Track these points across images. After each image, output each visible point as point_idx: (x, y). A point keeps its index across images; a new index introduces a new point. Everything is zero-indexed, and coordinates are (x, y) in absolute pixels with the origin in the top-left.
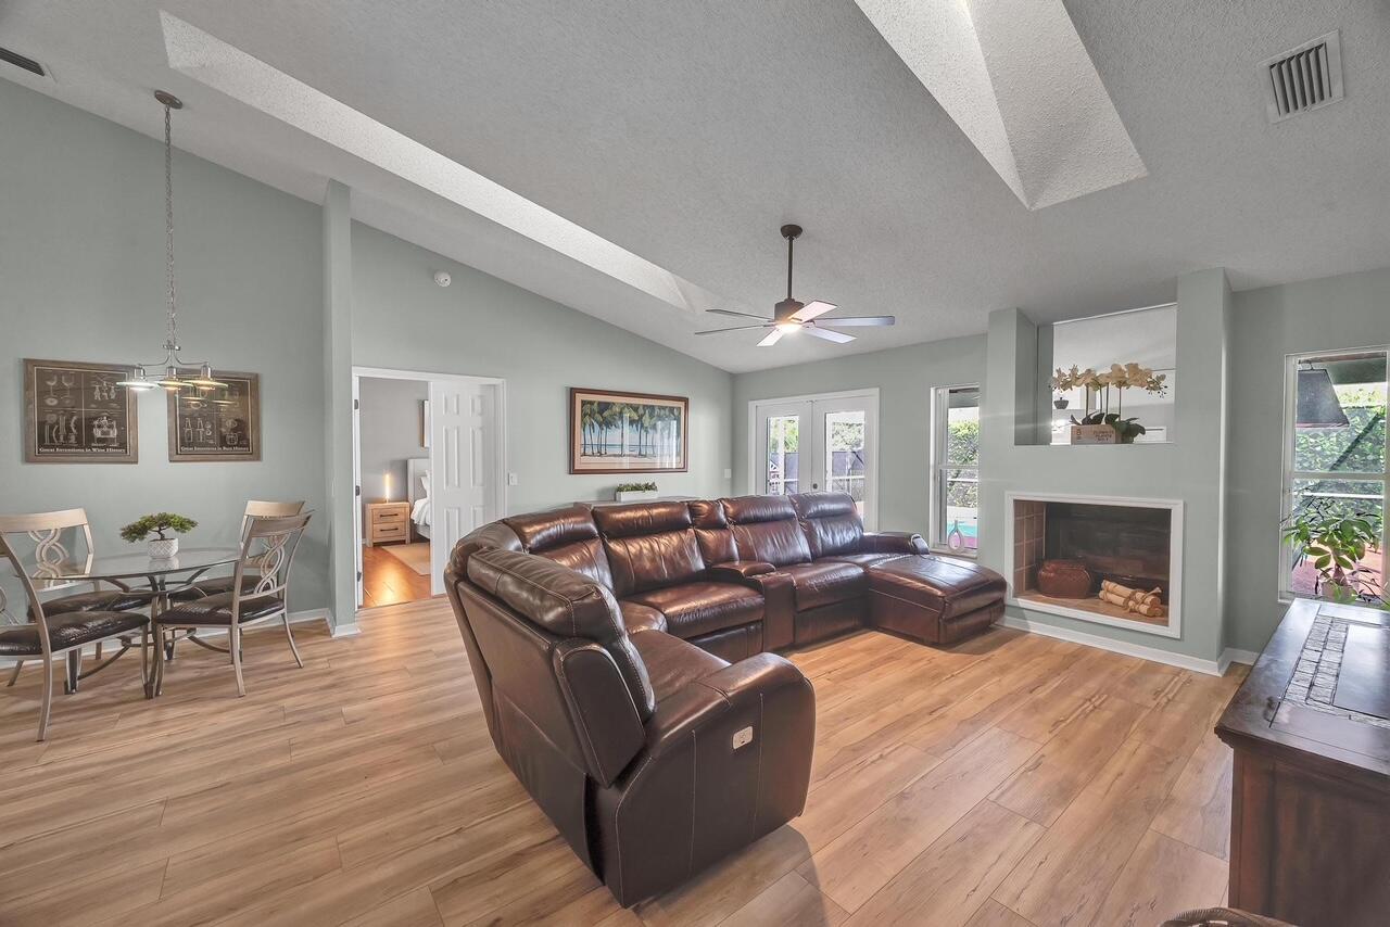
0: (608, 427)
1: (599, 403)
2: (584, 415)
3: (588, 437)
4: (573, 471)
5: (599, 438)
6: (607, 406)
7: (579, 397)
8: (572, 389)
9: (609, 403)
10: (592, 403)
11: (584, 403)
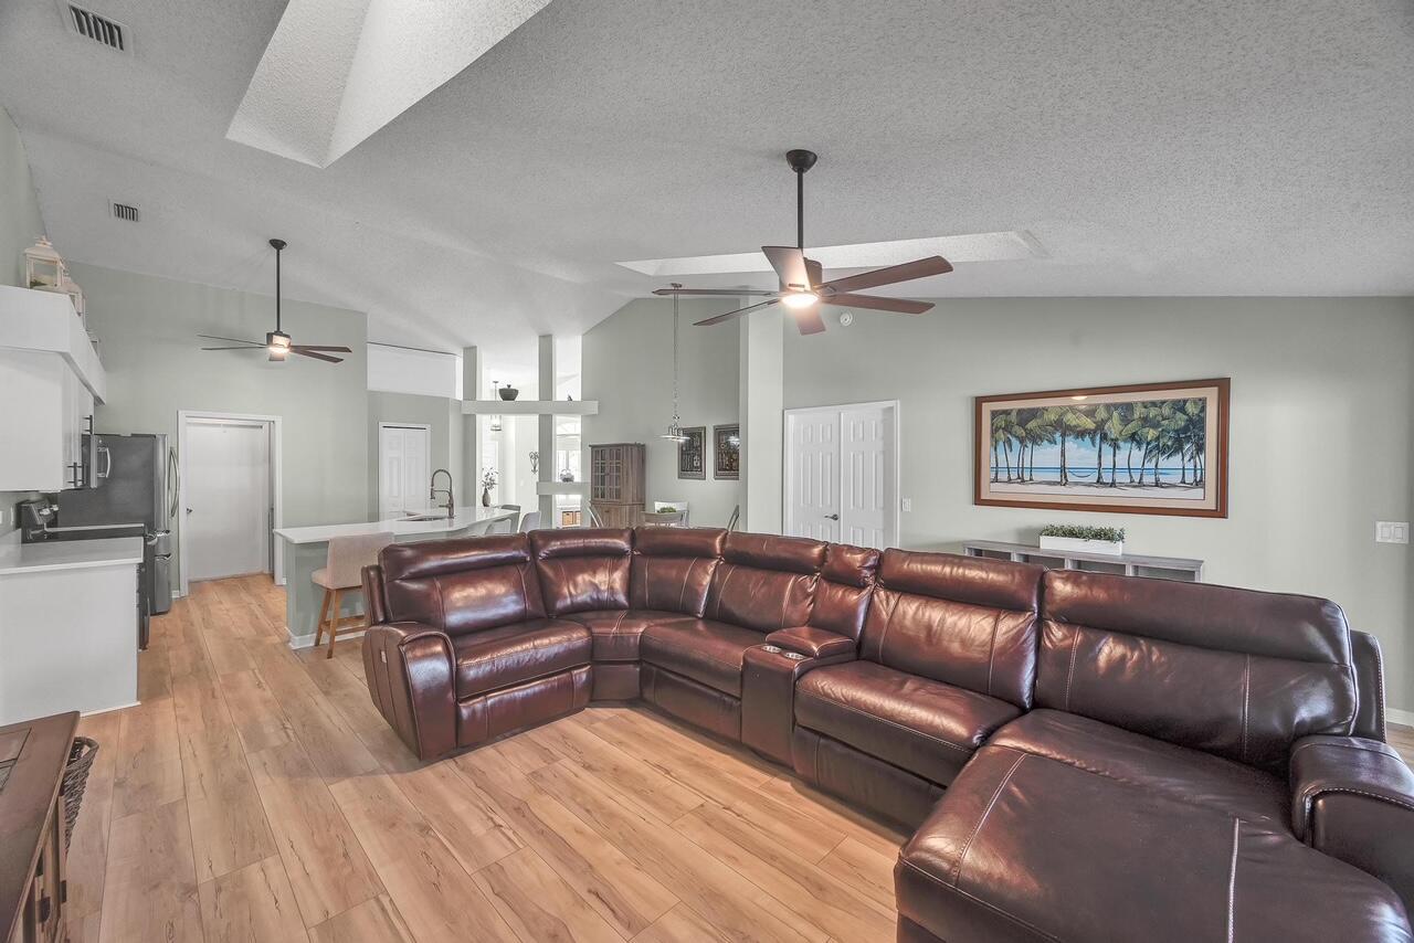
0: (1034, 442)
1: (1020, 412)
2: (994, 431)
3: (1002, 457)
4: (978, 501)
5: (1021, 457)
6: (1033, 413)
7: (987, 408)
8: (977, 398)
9: (1038, 409)
10: (1007, 413)
11: (994, 414)
